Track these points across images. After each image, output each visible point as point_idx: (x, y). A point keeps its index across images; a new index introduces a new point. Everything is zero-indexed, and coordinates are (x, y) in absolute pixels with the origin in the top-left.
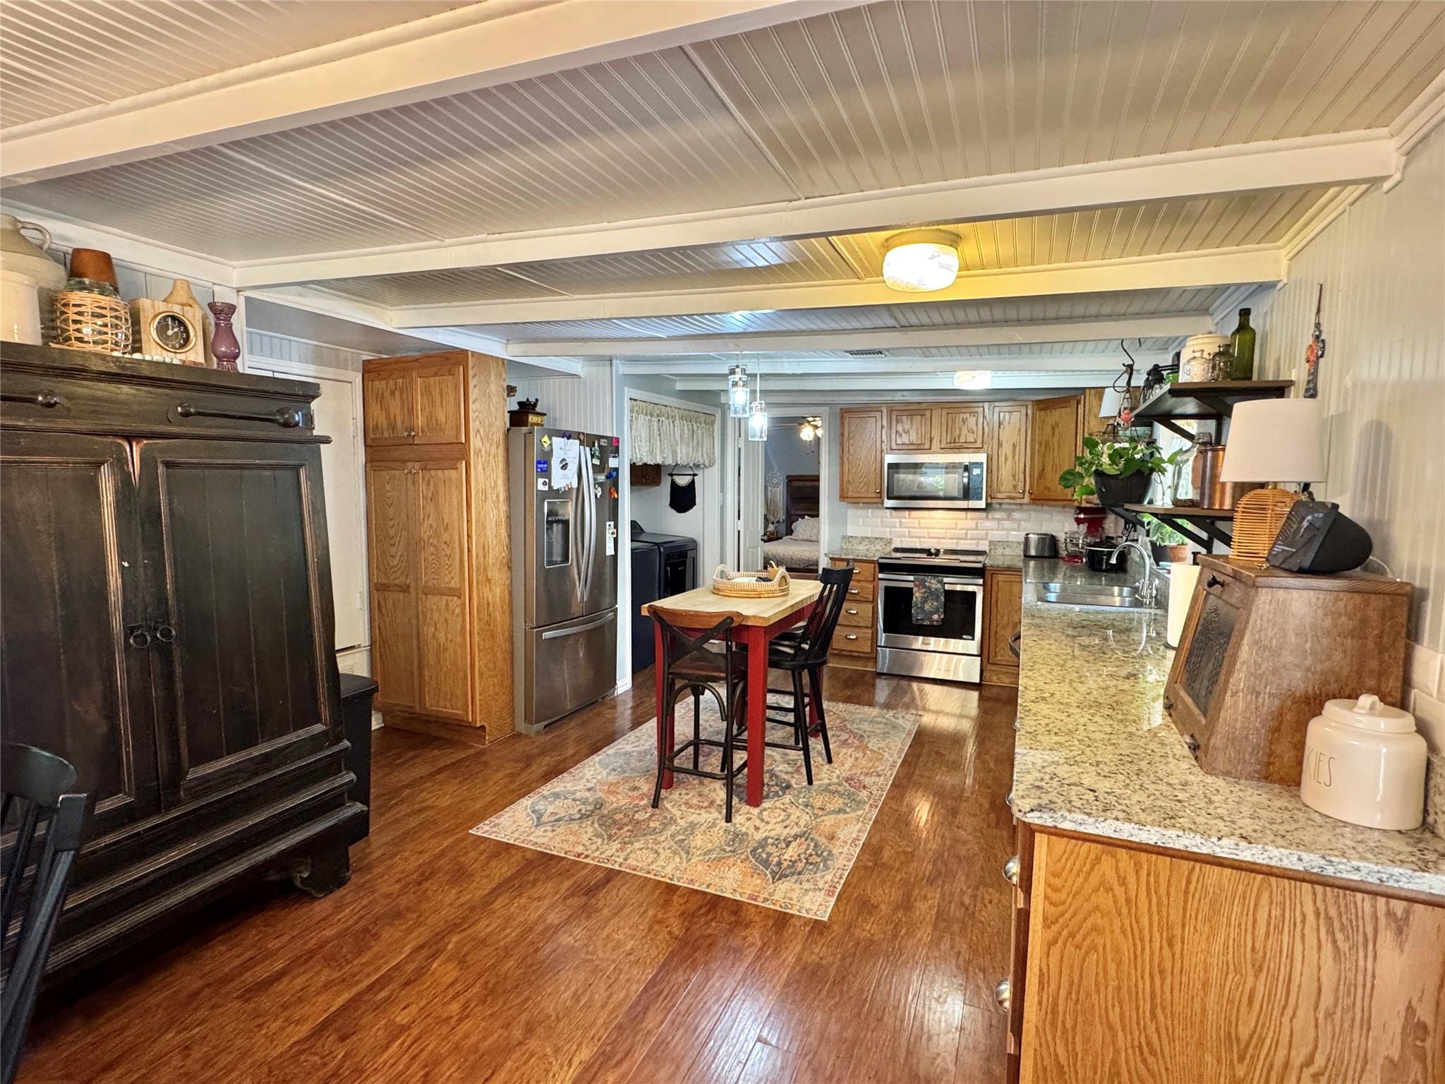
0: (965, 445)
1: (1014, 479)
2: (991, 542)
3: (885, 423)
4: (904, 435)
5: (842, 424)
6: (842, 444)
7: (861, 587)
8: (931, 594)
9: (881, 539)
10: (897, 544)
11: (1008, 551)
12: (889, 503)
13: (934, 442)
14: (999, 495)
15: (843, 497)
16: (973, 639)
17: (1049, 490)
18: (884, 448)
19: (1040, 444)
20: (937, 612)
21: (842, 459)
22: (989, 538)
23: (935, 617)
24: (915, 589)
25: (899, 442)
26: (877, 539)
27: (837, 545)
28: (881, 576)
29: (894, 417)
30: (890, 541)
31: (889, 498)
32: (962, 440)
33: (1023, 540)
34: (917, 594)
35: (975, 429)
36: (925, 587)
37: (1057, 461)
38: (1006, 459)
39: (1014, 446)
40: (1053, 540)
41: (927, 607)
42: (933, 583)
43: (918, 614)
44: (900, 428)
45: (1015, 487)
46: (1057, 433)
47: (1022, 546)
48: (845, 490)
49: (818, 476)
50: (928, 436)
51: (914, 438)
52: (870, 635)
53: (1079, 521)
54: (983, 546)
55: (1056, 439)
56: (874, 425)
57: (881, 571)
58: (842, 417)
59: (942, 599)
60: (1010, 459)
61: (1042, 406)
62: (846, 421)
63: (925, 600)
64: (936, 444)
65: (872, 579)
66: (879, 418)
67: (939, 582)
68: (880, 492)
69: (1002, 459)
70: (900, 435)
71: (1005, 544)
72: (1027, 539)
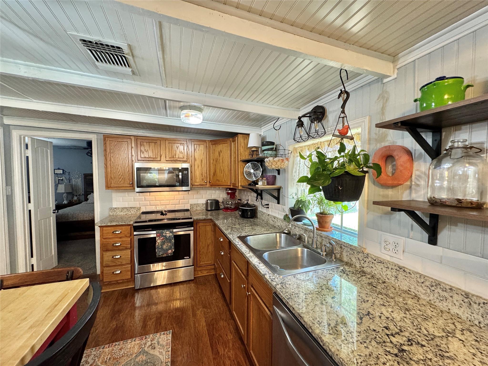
0: (179, 159)
1: (202, 176)
2: (191, 205)
3: (133, 145)
4: (145, 153)
5: (105, 144)
6: (105, 156)
7: (123, 241)
8: (167, 239)
9: (134, 208)
10: (143, 210)
11: (198, 208)
12: (137, 190)
13: (162, 157)
14: (196, 184)
15: (108, 187)
16: (190, 258)
17: (219, 181)
18: (133, 159)
19: (213, 160)
20: (170, 248)
21: (106, 165)
22: (190, 203)
23: (170, 251)
24: (157, 238)
25: (142, 156)
26: (131, 208)
27: (107, 213)
28: (135, 233)
29: (139, 143)
30: (139, 209)
31: (138, 187)
32: (177, 156)
33: (205, 202)
34: (159, 241)
35: (183, 151)
36: (163, 236)
37: (222, 167)
38: (198, 166)
39: (202, 161)
40: (217, 202)
41: (164, 247)
42: (168, 233)
43: (160, 252)
44: (142, 149)
45: (203, 179)
46: (221, 154)
47: (205, 206)
48: (109, 183)
49: (92, 174)
50: (159, 154)
51: (151, 154)
52: (130, 268)
53: (228, 194)
54: (188, 207)
55: (221, 158)
56: (126, 145)
57: (135, 231)
58: (105, 140)
59: (173, 241)
60: (200, 167)
61: (213, 143)
62: (108, 143)
63: (163, 243)
64: (163, 158)
65: (129, 235)
66: (129, 142)
67: (171, 232)
68: (133, 184)
69: (196, 167)
70: (143, 153)
71: (197, 205)
72: (207, 203)
